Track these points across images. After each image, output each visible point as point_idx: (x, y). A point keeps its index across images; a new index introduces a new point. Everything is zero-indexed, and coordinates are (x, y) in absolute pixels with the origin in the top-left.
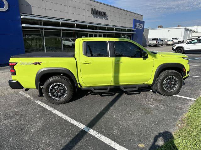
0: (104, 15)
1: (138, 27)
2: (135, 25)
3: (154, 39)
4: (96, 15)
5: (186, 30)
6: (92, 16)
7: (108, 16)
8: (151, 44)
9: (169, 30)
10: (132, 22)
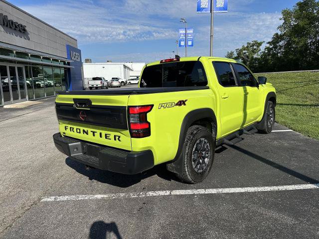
0: (23, 31)
1: (74, 57)
2: (69, 55)
3: (94, 79)
4: (9, 29)
5: (125, 67)
6: (2, 29)
7: (29, 33)
8: (97, 85)
9: (103, 66)
10: (65, 49)
